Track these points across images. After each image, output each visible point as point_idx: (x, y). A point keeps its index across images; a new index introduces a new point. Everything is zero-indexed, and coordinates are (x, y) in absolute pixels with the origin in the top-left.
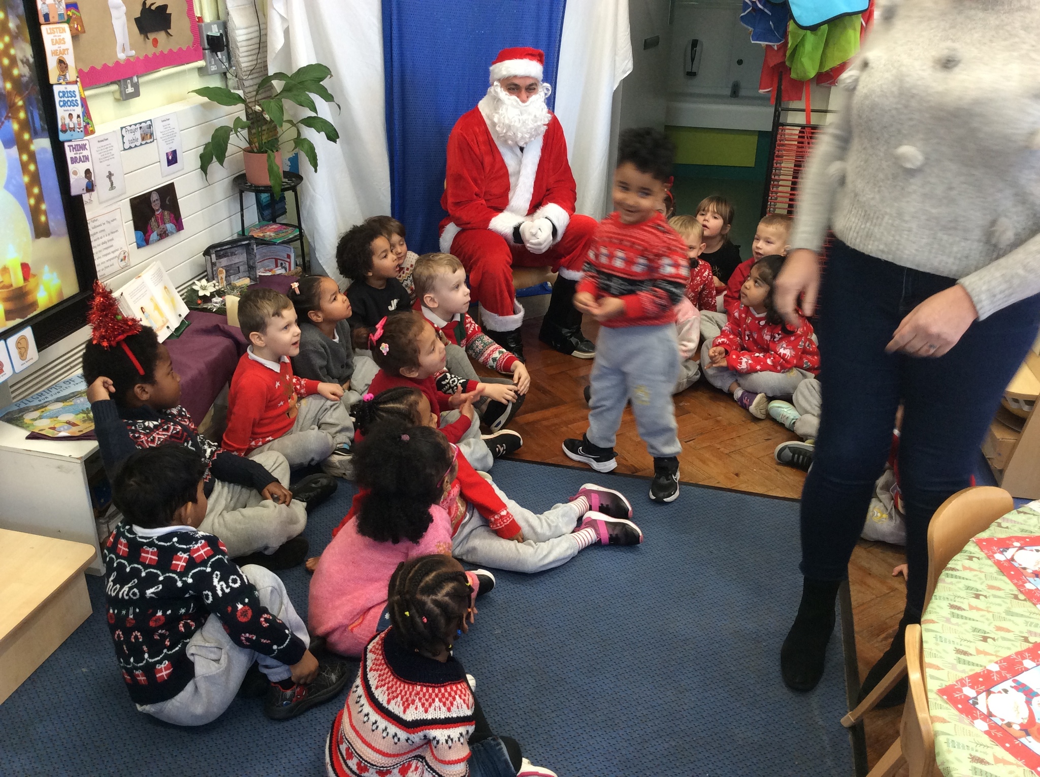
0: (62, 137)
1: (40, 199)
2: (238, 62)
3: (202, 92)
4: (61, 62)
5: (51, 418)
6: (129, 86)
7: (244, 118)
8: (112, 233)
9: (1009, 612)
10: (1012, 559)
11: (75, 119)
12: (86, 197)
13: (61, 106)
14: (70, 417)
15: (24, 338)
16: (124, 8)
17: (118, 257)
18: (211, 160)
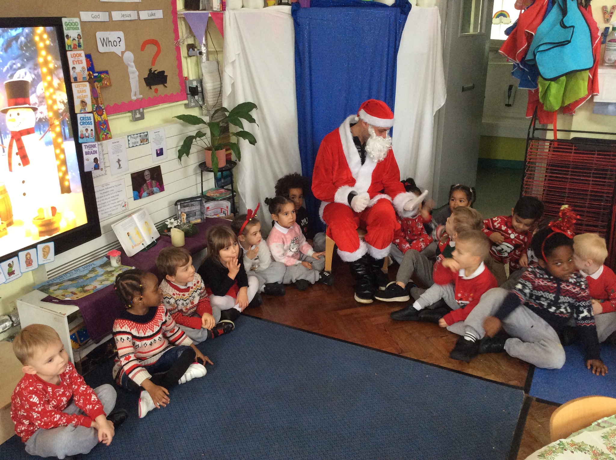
0: (80, 141)
1: (65, 173)
2: (207, 101)
3: (180, 117)
4: (83, 102)
5: (63, 290)
6: (138, 114)
8: (118, 192)
11: (89, 132)
13: (81, 125)
14: (74, 290)
15: (48, 247)
16: (137, 73)
17: (121, 205)
18: (183, 154)
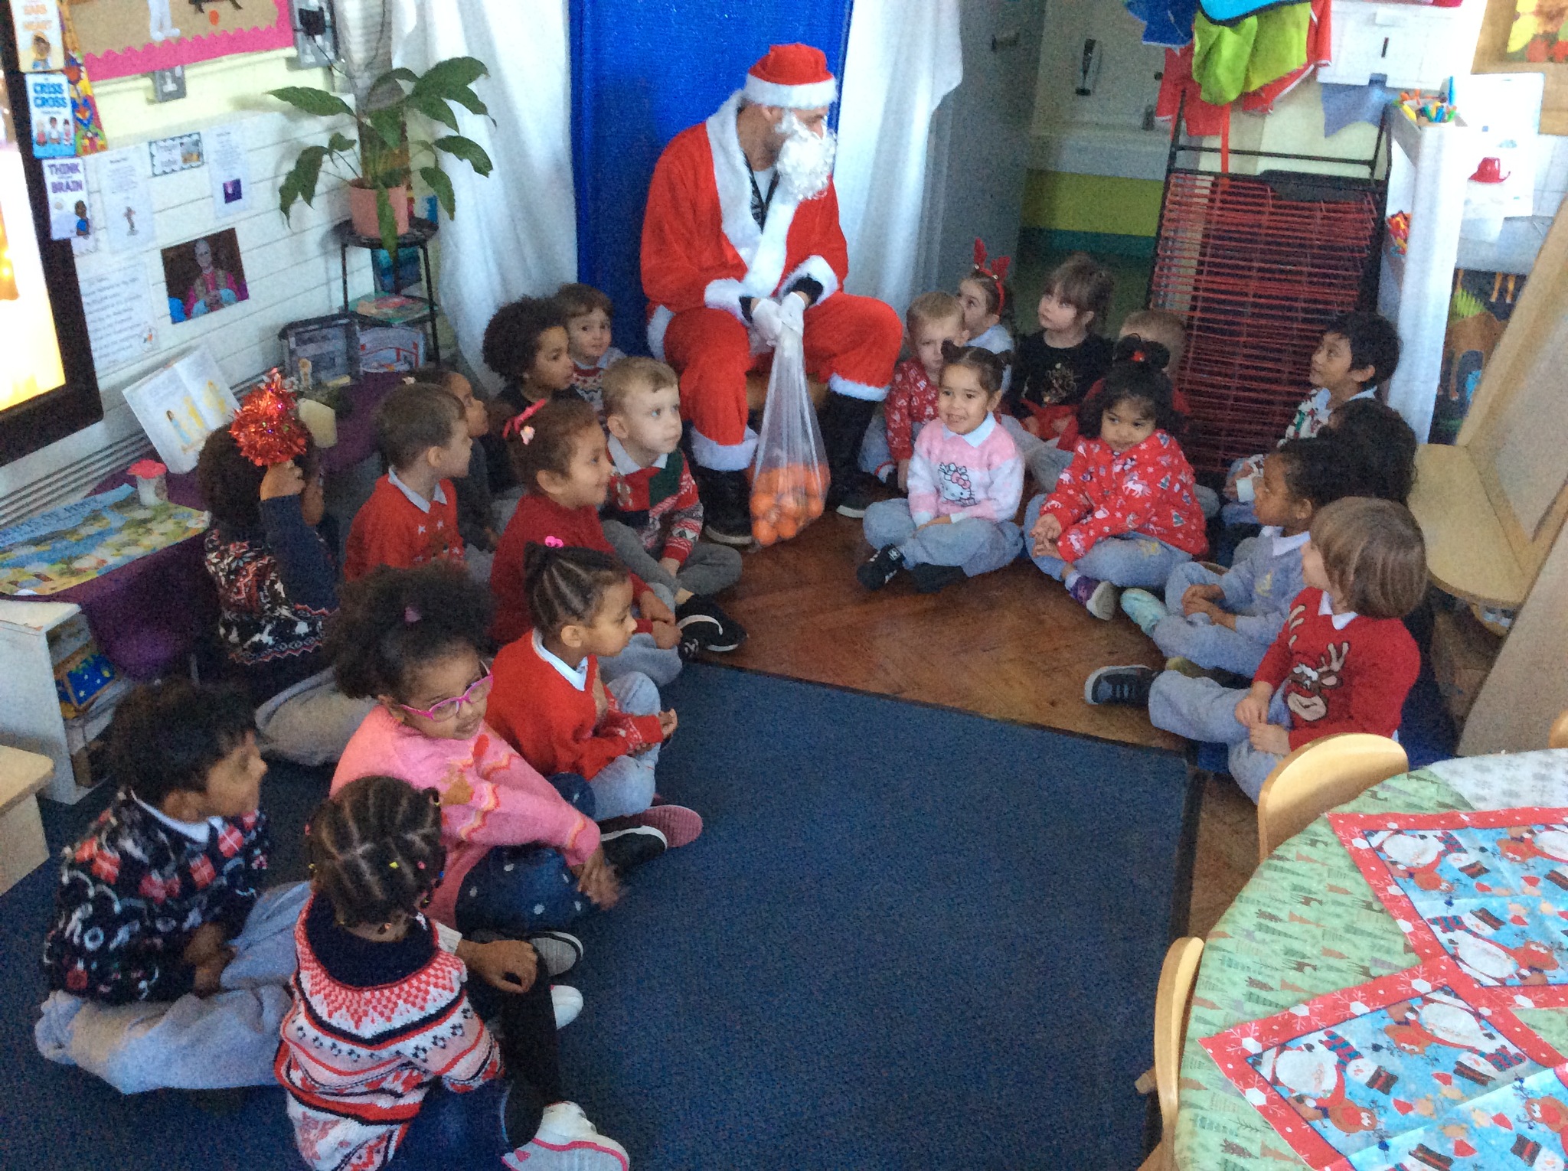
2: (347, 50)
3: (285, 95)
4: (39, 40)
5: (15, 567)
6: (169, 81)
7: (353, 135)
8: (131, 299)
9: (1350, 928)
10: (1380, 848)
11: (60, 126)
13: (38, 107)
14: (43, 568)
17: (140, 336)
18: (295, 197)
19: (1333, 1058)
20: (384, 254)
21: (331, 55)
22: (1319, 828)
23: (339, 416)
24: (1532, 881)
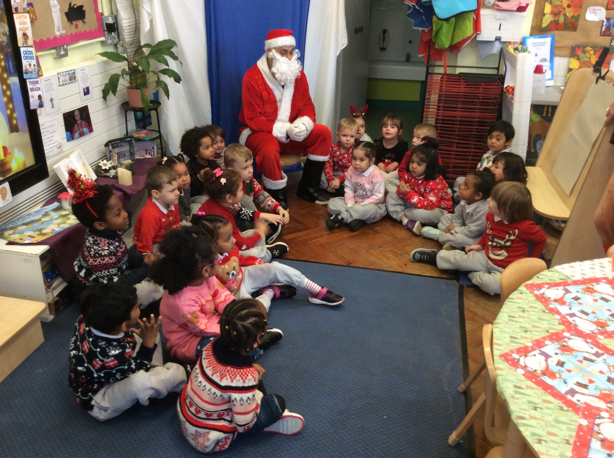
0: (25, 76)
1: (13, 111)
2: (124, 39)
3: (103, 54)
4: (25, 35)
5: (20, 234)
6: (62, 50)
7: (127, 69)
8: (53, 132)
9: (540, 319)
10: (544, 294)
11: (32, 67)
12: (38, 112)
13: (25, 59)
14: (31, 233)
15: (4, 188)
16: (59, 7)
17: (56, 146)
18: (109, 92)
19: (543, 358)
20: (139, 114)
21: (117, 39)
22: (522, 288)
23: (133, 174)
24: (596, 301)
